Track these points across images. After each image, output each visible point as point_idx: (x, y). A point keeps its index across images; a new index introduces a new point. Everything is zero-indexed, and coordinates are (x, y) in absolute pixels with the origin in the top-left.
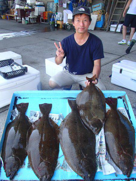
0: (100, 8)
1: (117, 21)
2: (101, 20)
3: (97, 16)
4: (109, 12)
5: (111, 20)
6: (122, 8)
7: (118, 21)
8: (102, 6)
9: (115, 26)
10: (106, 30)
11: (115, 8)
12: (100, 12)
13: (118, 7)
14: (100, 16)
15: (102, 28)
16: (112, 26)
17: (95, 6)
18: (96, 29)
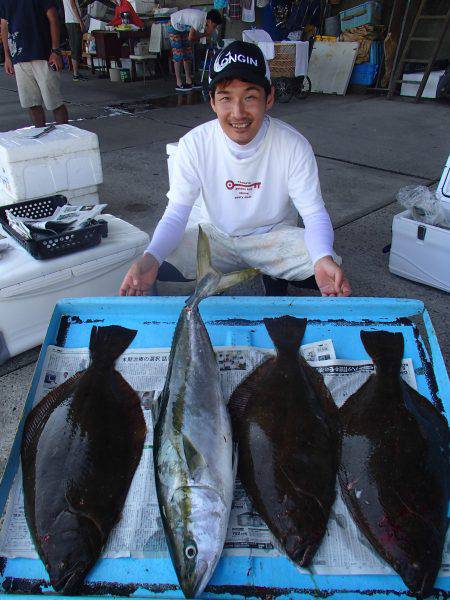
0: (367, 19)
1: (422, 61)
2: (369, 61)
3: (355, 45)
4: (396, 31)
5: (403, 59)
6: (444, 16)
7: (429, 61)
8: (373, 10)
9: (419, 77)
10: (385, 93)
11: (419, 17)
12: (366, 33)
13: (430, 14)
14: (368, 44)
15: (373, 85)
16: (406, 77)
17: (350, 12)
18: (353, 89)
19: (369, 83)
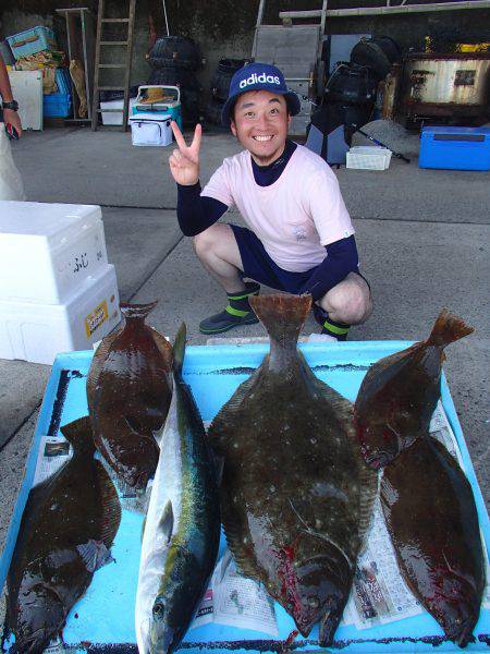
0: (42, 44)
1: (119, 89)
2: (58, 90)
3: (38, 74)
4: (78, 57)
5: (96, 88)
6: (126, 43)
7: (125, 88)
8: (45, 36)
9: (119, 105)
10: (88, 124)
11: (99, 43)
12: (46, 61)
13: (108, 40)
14: (52, 73)
15: (71, 117)
16: (104, 106)
17: (19, 38)
18: (49, 123)
19: (66, 114)
